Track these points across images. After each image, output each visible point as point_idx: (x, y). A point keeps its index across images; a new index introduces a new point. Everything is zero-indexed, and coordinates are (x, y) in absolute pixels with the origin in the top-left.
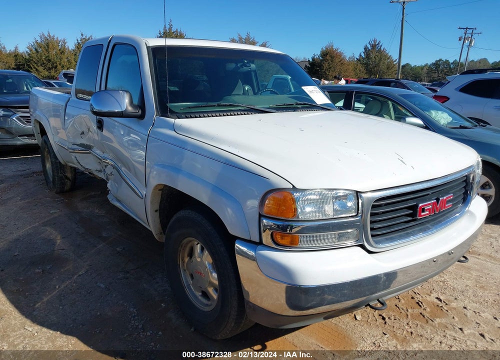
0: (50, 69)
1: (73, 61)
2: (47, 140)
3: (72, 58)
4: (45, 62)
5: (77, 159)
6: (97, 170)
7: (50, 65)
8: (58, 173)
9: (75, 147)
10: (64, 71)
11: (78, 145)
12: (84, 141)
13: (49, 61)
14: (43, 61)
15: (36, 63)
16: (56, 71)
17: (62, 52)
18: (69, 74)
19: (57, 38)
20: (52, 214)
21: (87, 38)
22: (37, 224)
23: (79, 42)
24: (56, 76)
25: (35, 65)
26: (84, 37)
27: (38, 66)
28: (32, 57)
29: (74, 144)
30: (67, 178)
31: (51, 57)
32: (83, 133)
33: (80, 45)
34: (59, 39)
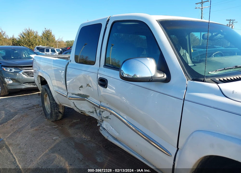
0: (30, 46)
1: (41, 41)
2: (47, 89)
3: (41, 40)
4: (28, 42)
5: (74, 104)
6: (89, 112)
7: (30, 44)
8: (54, 110)
9: (74, 96)
10: (37, 46)
11: (76, 95)
12: (81, 92)
13: (30, 41)
14: (26, 42)
15: (23, 43)
16: (33, 47)
17: (36, 37)
18: (40, 48)
19: (33, 30)
20: (55, 140)
21: (48, 30)
22: (47, 150)
23: (44, 32)
24: (33, 49)
25: (23, 44)
26: (46, 30)
27: (24, 44)
28: (21, 40)
29: (73, 94)
30: (60, 112)
31: (31, 40)
32: (82, 87)
33: (45, 33)
34: (34, 31)
